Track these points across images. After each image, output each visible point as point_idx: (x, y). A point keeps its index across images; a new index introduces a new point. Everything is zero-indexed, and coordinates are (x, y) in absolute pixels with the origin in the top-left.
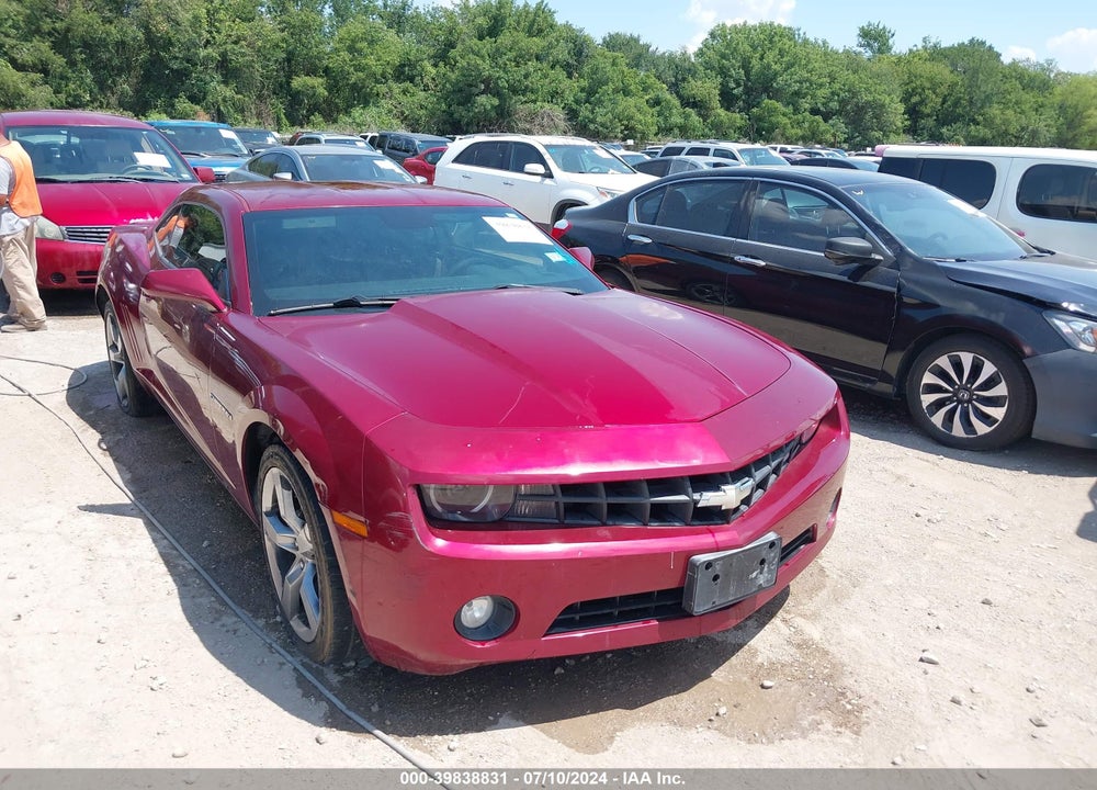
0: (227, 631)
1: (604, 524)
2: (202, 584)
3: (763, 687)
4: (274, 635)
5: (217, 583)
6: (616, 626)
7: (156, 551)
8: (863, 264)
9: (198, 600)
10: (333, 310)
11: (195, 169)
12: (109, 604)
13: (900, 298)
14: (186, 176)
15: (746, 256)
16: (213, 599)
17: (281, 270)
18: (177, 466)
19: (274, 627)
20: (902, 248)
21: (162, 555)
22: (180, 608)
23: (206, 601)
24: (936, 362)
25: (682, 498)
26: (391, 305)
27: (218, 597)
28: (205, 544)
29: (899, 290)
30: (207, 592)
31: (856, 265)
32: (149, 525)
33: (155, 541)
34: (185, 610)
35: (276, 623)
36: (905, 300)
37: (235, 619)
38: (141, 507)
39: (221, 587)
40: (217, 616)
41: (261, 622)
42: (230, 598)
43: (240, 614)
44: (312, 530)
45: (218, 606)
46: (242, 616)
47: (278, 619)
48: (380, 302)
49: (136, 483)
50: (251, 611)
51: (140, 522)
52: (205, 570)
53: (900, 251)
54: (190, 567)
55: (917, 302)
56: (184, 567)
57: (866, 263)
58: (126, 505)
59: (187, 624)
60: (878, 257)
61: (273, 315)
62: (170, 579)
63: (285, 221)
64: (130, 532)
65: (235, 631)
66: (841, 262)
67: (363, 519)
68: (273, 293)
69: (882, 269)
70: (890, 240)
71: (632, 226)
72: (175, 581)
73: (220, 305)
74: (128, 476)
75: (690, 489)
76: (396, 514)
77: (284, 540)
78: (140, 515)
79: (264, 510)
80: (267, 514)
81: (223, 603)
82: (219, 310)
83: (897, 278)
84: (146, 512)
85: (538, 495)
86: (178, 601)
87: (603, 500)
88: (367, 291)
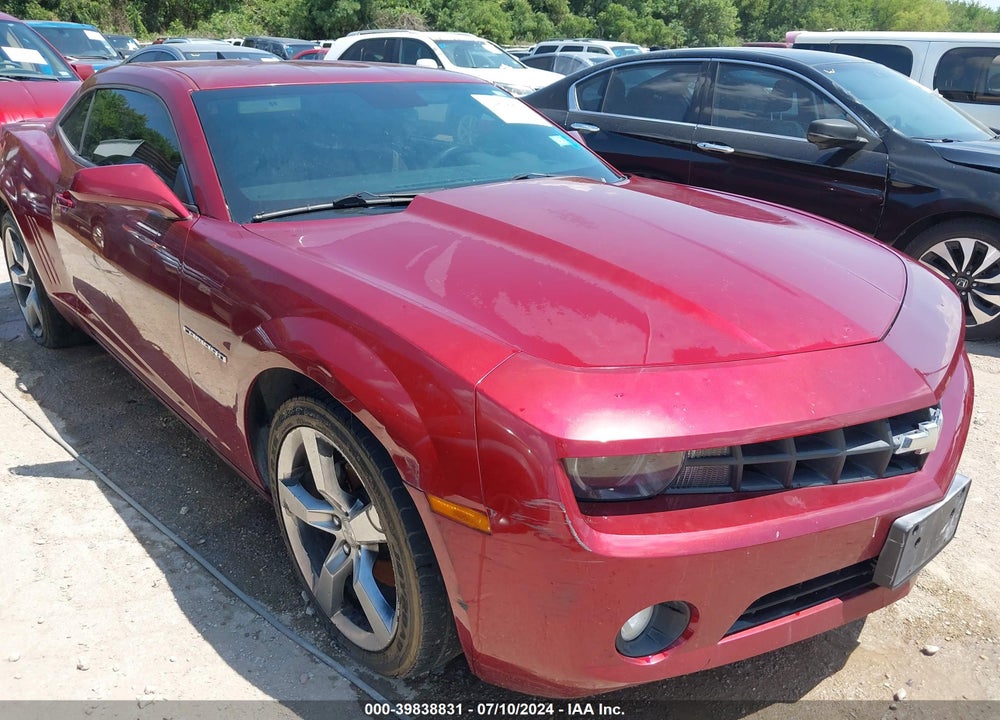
0: (247, 635)
1: (788, 488)
2: (196, 567)
3: (925, 652)
4: (310, 636)
5: (214, 565)
6: (797, 613)
7: (123, 525)
8: (847, 147)
9: (196, 592)
10: (332, 212)
11: (74, 67)
12: (80, 608)
13: (889, 183)
14: (65, 74)
15: (711, 143)
16: (214, 588)
17: (258, 162)
18: (120, 408)
19: (304, 623)
20: (889, 130)
21: (135, 531)
22: (176, 605)
23: (206, 591)
24: (931, 250)
25: (881, 444)
26: (407, 203)
27: (221, 585)
28: (183, 510)
29: (889, 175)
30: (204, 579)
31: (838, 148)
32: (104, 488)
33: (118, 510)
34: (183, 606)
35: (306, 617)
36: (894, 184)
37: (252, 616)
38: (89, 465)
39: (219, 569)
40: (227, 612)
41: (286, 617)
42: (236, 584)
43: (256, 607)
44: (385, 515)
45: (223, 598)
46: (260, 611)
47: (309, 611)
48: (389, 200)
49: (74, 432)
50: (269, 602)
51: (92, 485)
52: (193, 547)
53: (886, 132)
54: (171, 544)
55: (909, 186)
56: (164, 544)
57: (848, 146)
58: (67, 463)
59: (191, 628)
60: (862, 139)
61: (259, 221)
62: (151, 563)
63: (241, 103)
64: (82, 500)
65: (257, 635)
66: (824, 146)
67: (482, 507)
68: (253, 193)
69: (865, 152)
70: (873, 121)
71: (576, 114)
72: (158, 565)
73: (184, 211)
74: (62, 424)
75: (890, 433)
76: (539, 502)
77: (318, 518)
78: (89, 476)
79: (281, 476)
80: (286, 482)
81: (230, 594)
82: (182, 218)
83: (885, 162)
84: (96, 471)
85: (713, 457)
86: (170, 595)
87: (793, 457)
88: (373, 186)
